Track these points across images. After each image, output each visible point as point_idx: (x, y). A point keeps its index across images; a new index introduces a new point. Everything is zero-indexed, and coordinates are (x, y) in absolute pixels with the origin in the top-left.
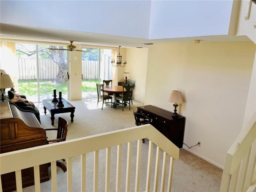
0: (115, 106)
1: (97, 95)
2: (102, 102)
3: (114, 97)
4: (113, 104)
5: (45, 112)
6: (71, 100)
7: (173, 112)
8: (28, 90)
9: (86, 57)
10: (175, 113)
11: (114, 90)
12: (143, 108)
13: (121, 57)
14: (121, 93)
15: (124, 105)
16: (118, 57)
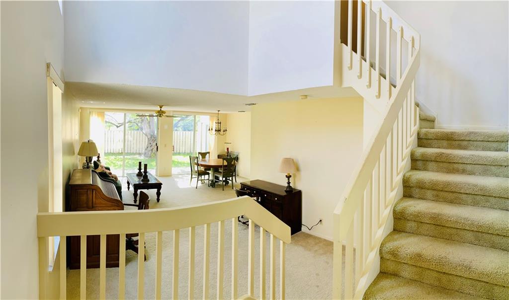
0: (213, 184)
1: (190, 171)
2: (197, 179)
3: (212, 173)
4: (210, 182)
5: (129, 188)
6: (159, 176)
7: (287, 185)
8: (114, 164)
9: (179, 126)
10: (289, 187)
11: (212, 163)
12: (249, 184)
13: (220, 123)
14: (221, 166)
15: (224, 183)
16: (217, 124)
